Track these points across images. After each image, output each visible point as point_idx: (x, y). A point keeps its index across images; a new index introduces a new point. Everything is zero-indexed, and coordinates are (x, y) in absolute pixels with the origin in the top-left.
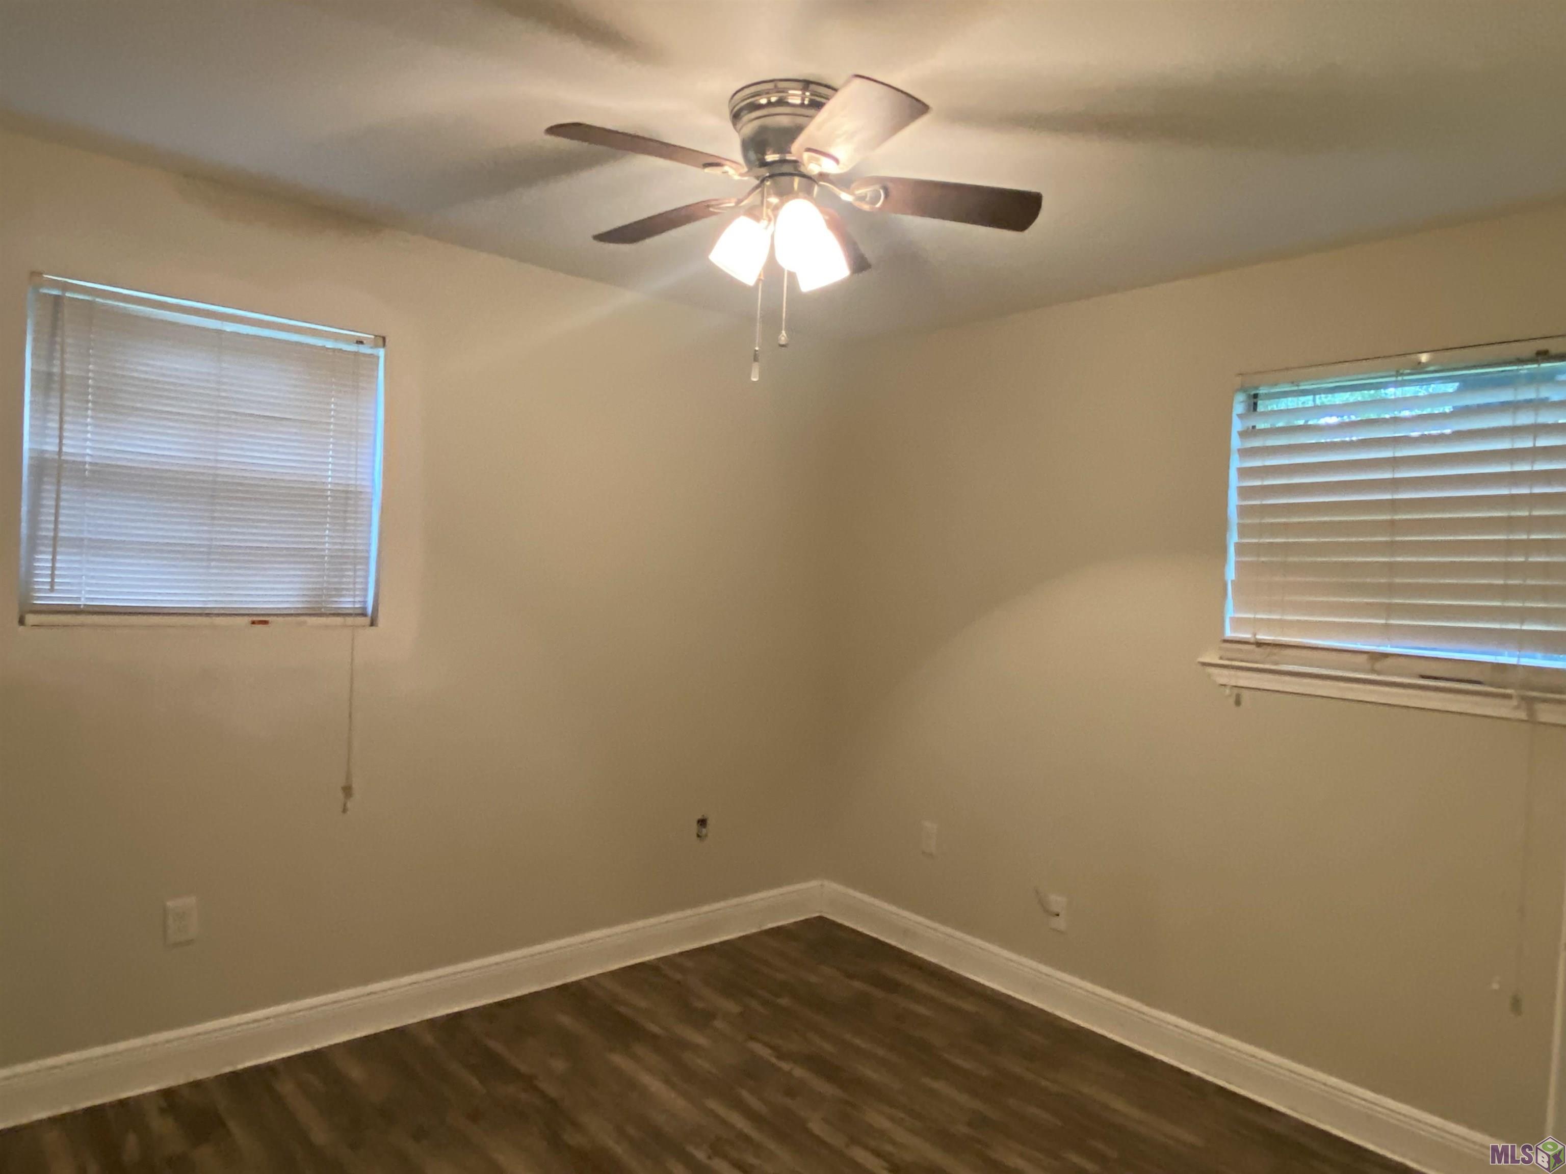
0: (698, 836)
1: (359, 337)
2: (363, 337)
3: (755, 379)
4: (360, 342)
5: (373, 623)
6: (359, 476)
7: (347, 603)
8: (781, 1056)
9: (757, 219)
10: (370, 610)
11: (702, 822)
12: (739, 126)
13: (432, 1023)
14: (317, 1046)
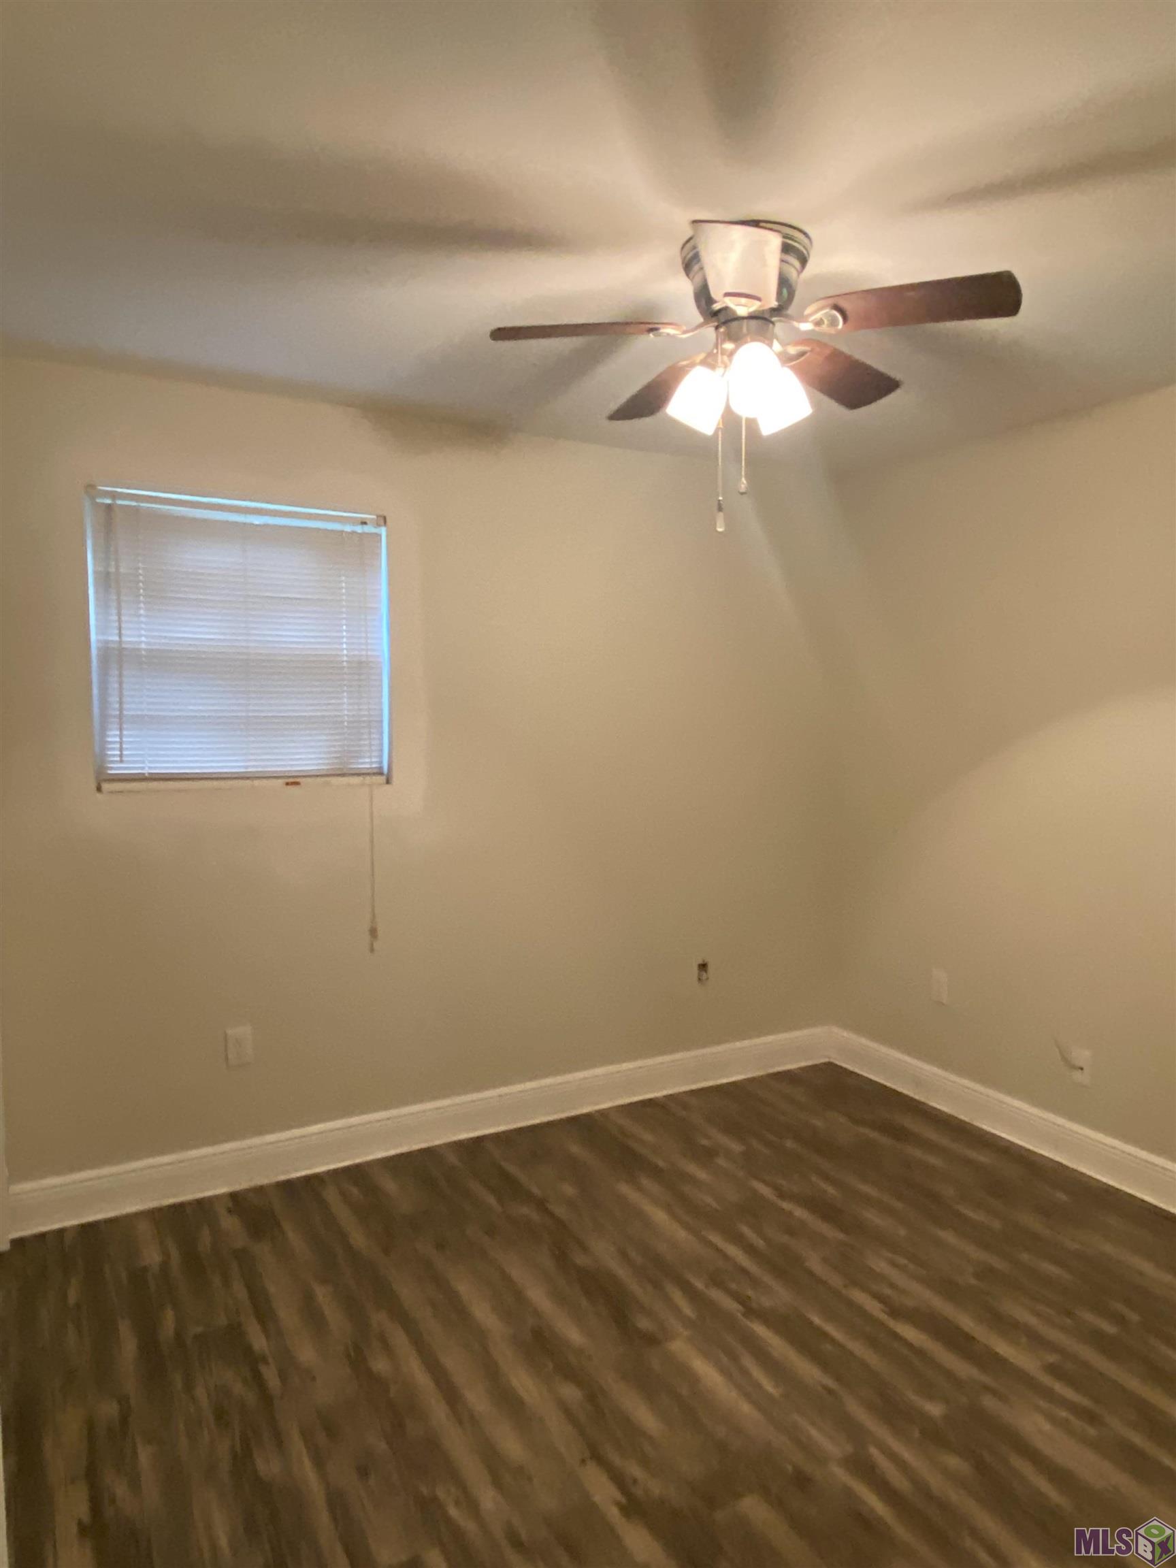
0: (699, 979)
1: (361, 518)
2: (366, 518)
3: (720, 530)
4: (364, 523)
5: (388, 782)
6: (369, 647)
7: (366, 763)
8: (782, 1195)
9: (713, 367)
10: (385, 770)
11: (703, 967)
12: (691, 275)
13: (459, 1145)
14: (358, 1161)
